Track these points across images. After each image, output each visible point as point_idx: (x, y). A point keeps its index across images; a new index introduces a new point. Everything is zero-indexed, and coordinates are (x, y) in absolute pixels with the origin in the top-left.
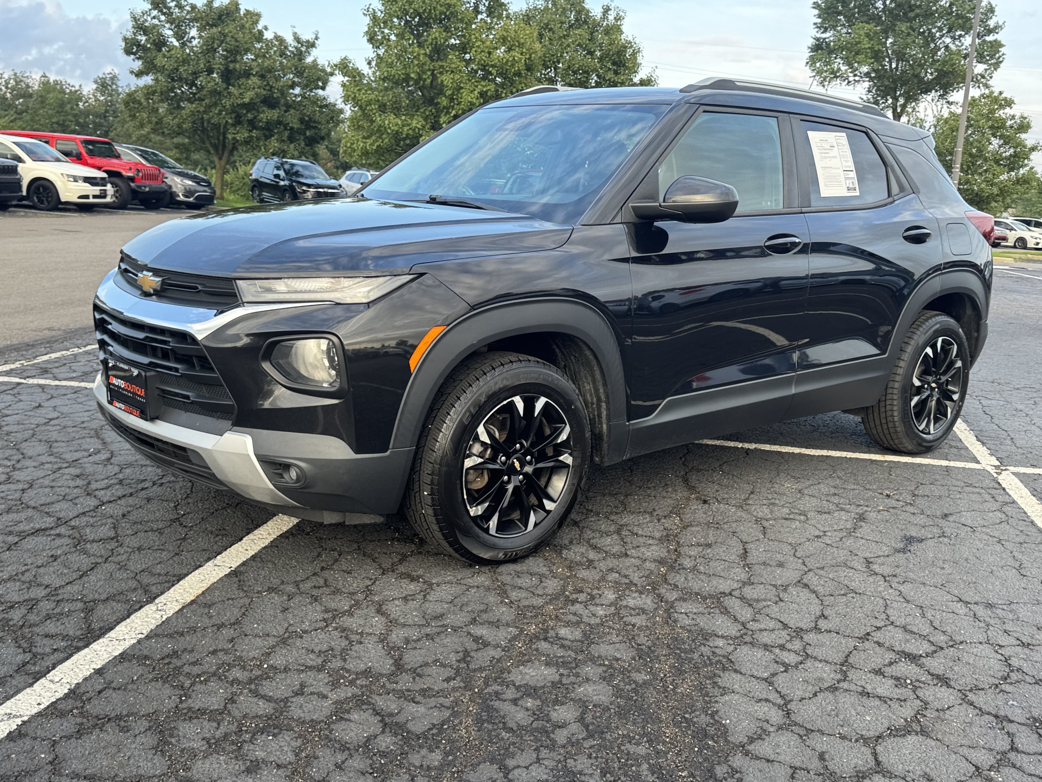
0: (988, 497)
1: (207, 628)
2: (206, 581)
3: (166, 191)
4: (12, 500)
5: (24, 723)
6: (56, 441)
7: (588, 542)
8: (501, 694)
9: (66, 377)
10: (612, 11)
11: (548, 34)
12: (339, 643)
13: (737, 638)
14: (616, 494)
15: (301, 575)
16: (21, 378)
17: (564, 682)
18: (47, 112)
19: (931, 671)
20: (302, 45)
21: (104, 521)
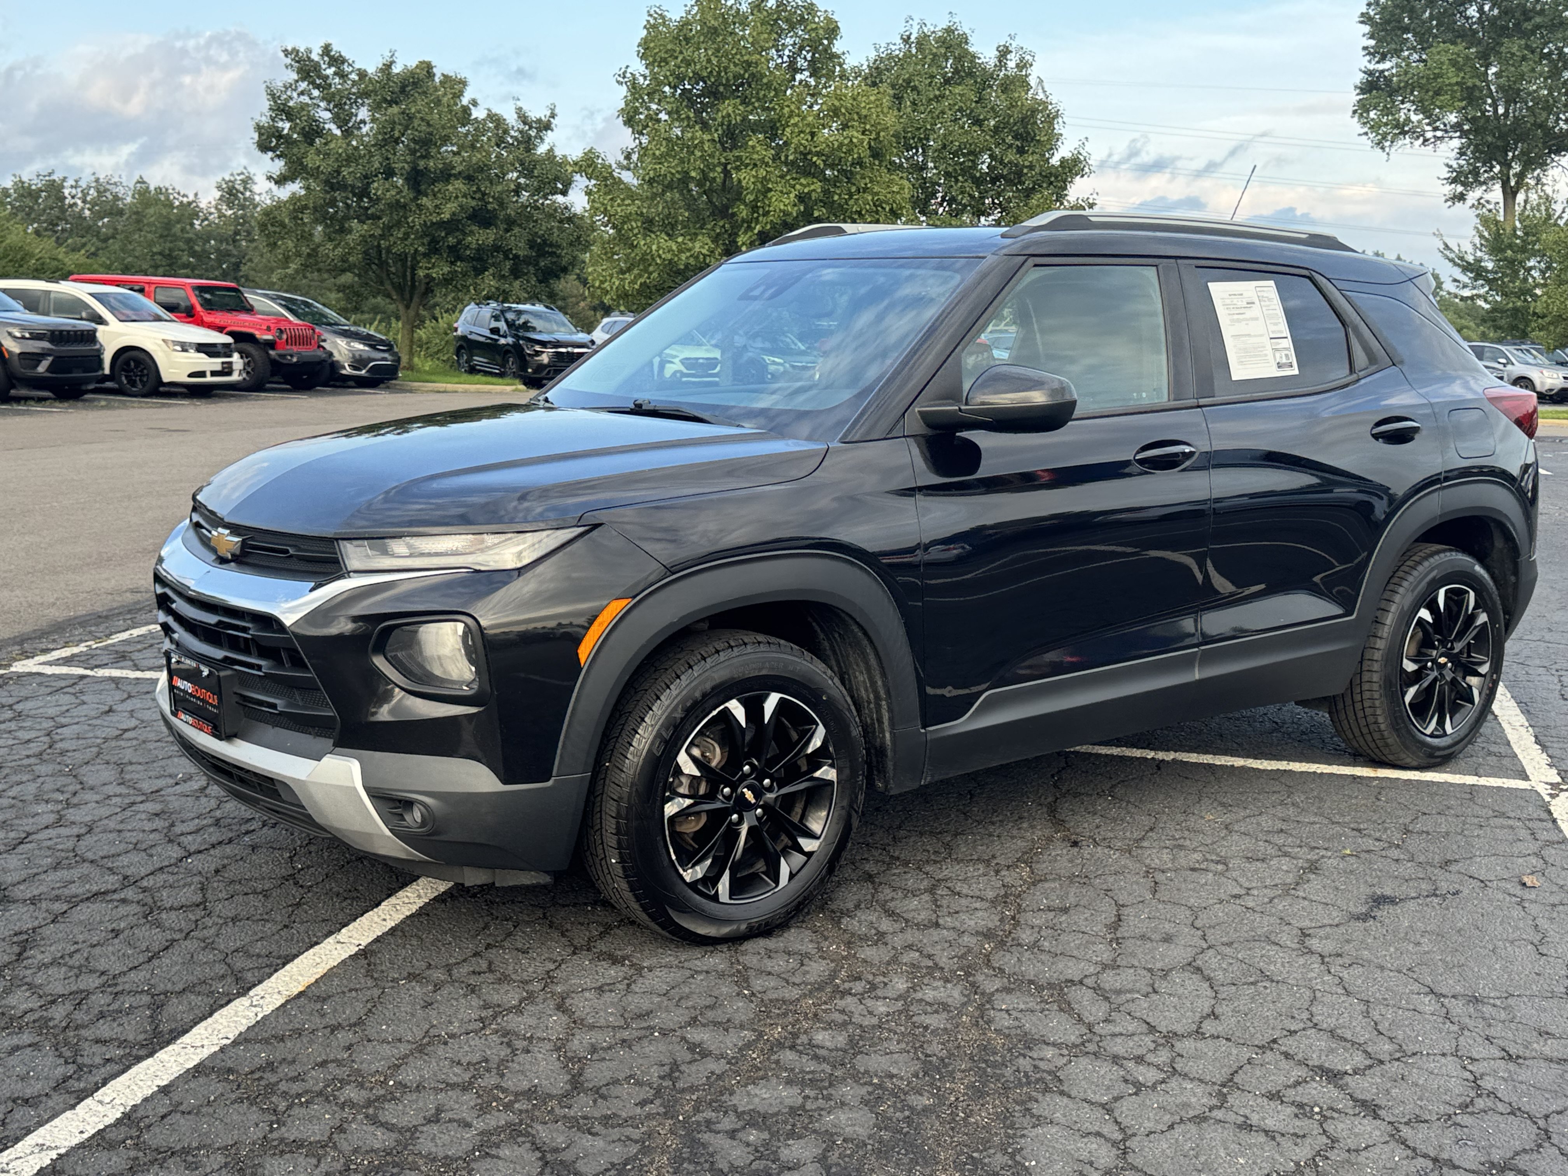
0: (1523, 833)
1: (317, 1030)
2: (323, 965)
3: (324, 361)
4: (62, 850)
5: (61, 1156)
6: (131, 763)
7: (883, 906)
8: (714, 1123)
9: (151, 665)
10: (1013, 54)
11: (911, 95)
12: (497, 1051)
13: (1077, 1046)
14: (940, 833)
15: (458, 955)
16: (86, 668)
17: (808, 1108)
18: (145, 237)
19: (1355, 1095)
20: (531, 128)
21: (189, 879)
